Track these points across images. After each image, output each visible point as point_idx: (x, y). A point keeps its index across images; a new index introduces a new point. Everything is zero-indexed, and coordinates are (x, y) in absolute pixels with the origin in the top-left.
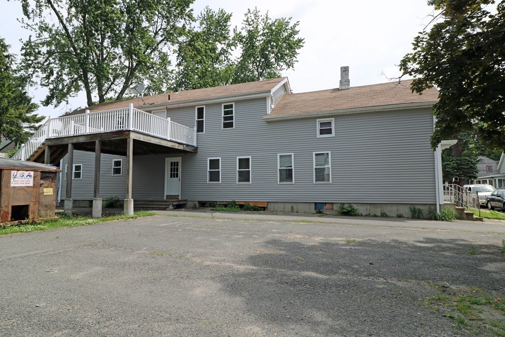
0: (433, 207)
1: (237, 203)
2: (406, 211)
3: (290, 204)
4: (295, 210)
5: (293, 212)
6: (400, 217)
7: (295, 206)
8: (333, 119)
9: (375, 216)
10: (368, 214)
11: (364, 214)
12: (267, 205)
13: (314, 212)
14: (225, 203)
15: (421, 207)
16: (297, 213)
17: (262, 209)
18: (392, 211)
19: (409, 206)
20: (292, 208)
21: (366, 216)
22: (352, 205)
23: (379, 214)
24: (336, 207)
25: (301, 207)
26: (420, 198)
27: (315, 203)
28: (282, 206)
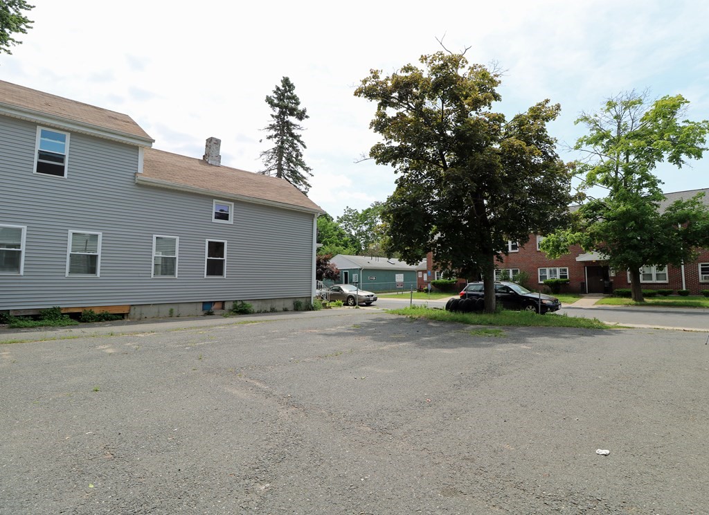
0: (308, 300)
1: (63, 312)
2: (289, 304)
3: (168, 305)
4: (175, 313)
5: (171, 316)
6: (285, 310)
7: (175, 308)
8: (233, 204)
9: (266, 312)
10: (259, 310)
11: (256, 311)
12: (130, 310)
13: (202, 313)
14: (31, 313)
15: (300, 300)
16: (179, 317)
17: (119, 317)
18: (279, 305)
19: (293, 300)
20: (171, 311)
21: (258, 312)
22: (245, 302)
23: (269, 310)
24: (228, 306)
25: (185, 309)
26: (300, 293)
27: (204, 303)
28: (154, 310)
